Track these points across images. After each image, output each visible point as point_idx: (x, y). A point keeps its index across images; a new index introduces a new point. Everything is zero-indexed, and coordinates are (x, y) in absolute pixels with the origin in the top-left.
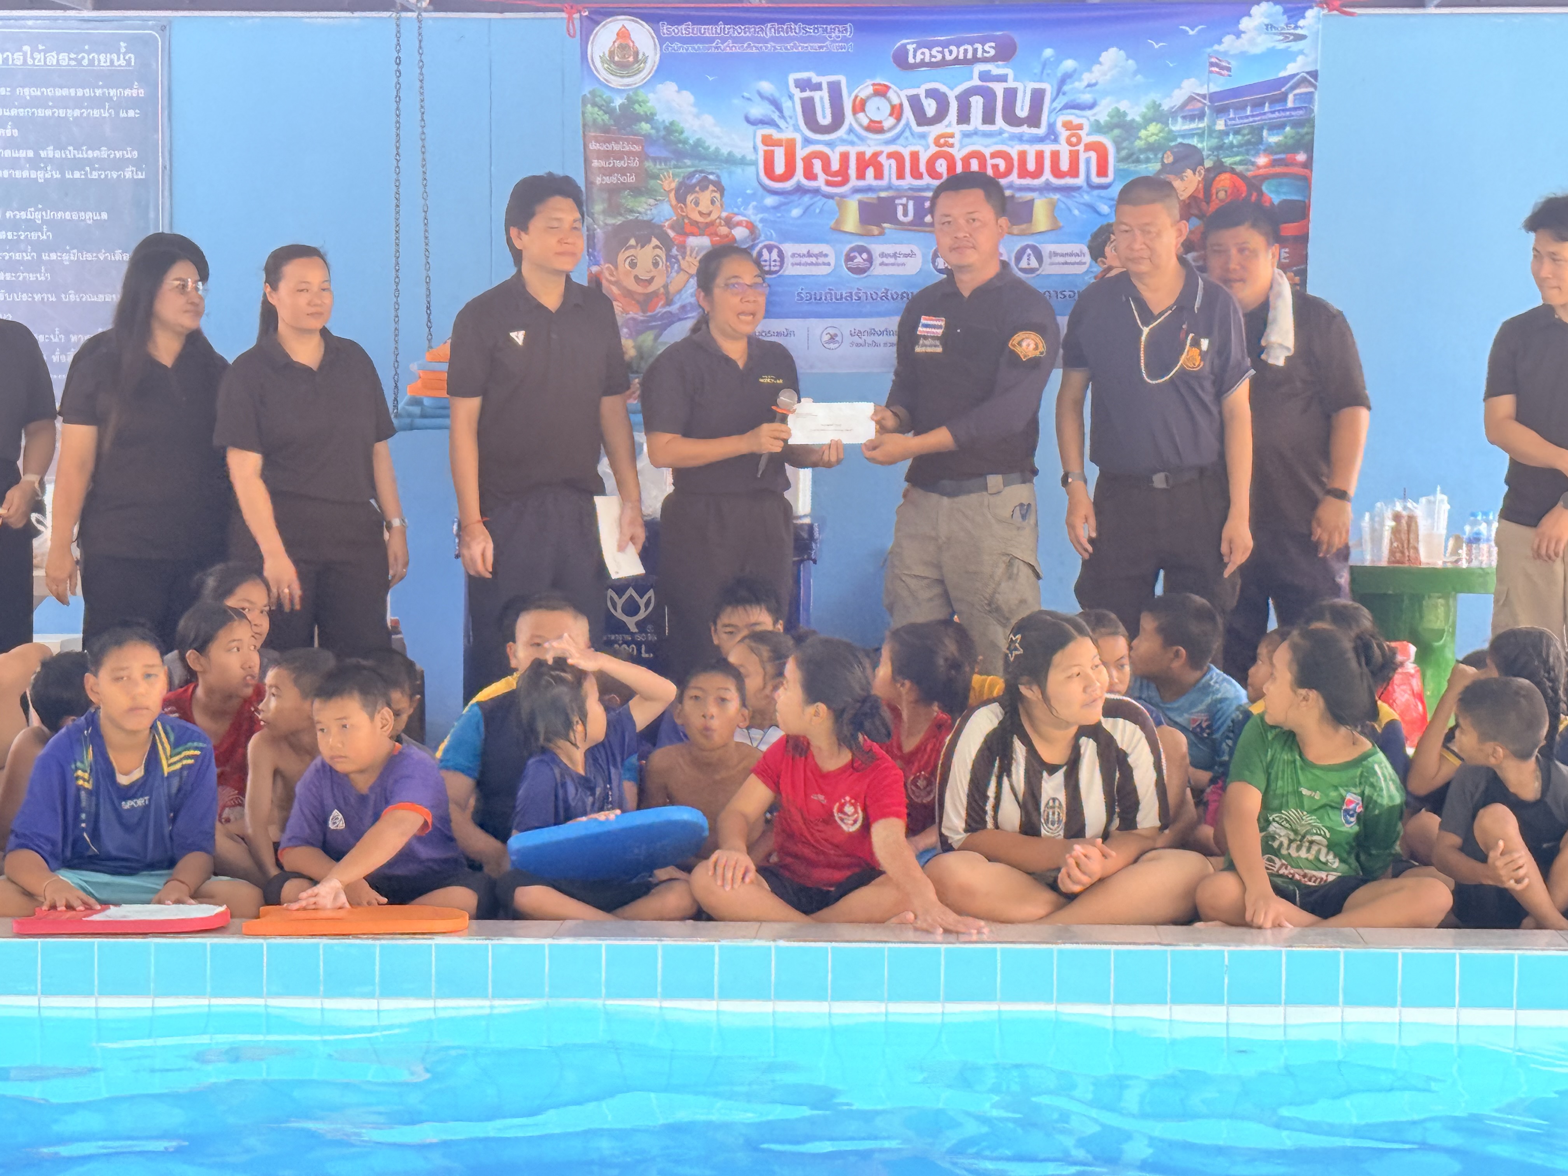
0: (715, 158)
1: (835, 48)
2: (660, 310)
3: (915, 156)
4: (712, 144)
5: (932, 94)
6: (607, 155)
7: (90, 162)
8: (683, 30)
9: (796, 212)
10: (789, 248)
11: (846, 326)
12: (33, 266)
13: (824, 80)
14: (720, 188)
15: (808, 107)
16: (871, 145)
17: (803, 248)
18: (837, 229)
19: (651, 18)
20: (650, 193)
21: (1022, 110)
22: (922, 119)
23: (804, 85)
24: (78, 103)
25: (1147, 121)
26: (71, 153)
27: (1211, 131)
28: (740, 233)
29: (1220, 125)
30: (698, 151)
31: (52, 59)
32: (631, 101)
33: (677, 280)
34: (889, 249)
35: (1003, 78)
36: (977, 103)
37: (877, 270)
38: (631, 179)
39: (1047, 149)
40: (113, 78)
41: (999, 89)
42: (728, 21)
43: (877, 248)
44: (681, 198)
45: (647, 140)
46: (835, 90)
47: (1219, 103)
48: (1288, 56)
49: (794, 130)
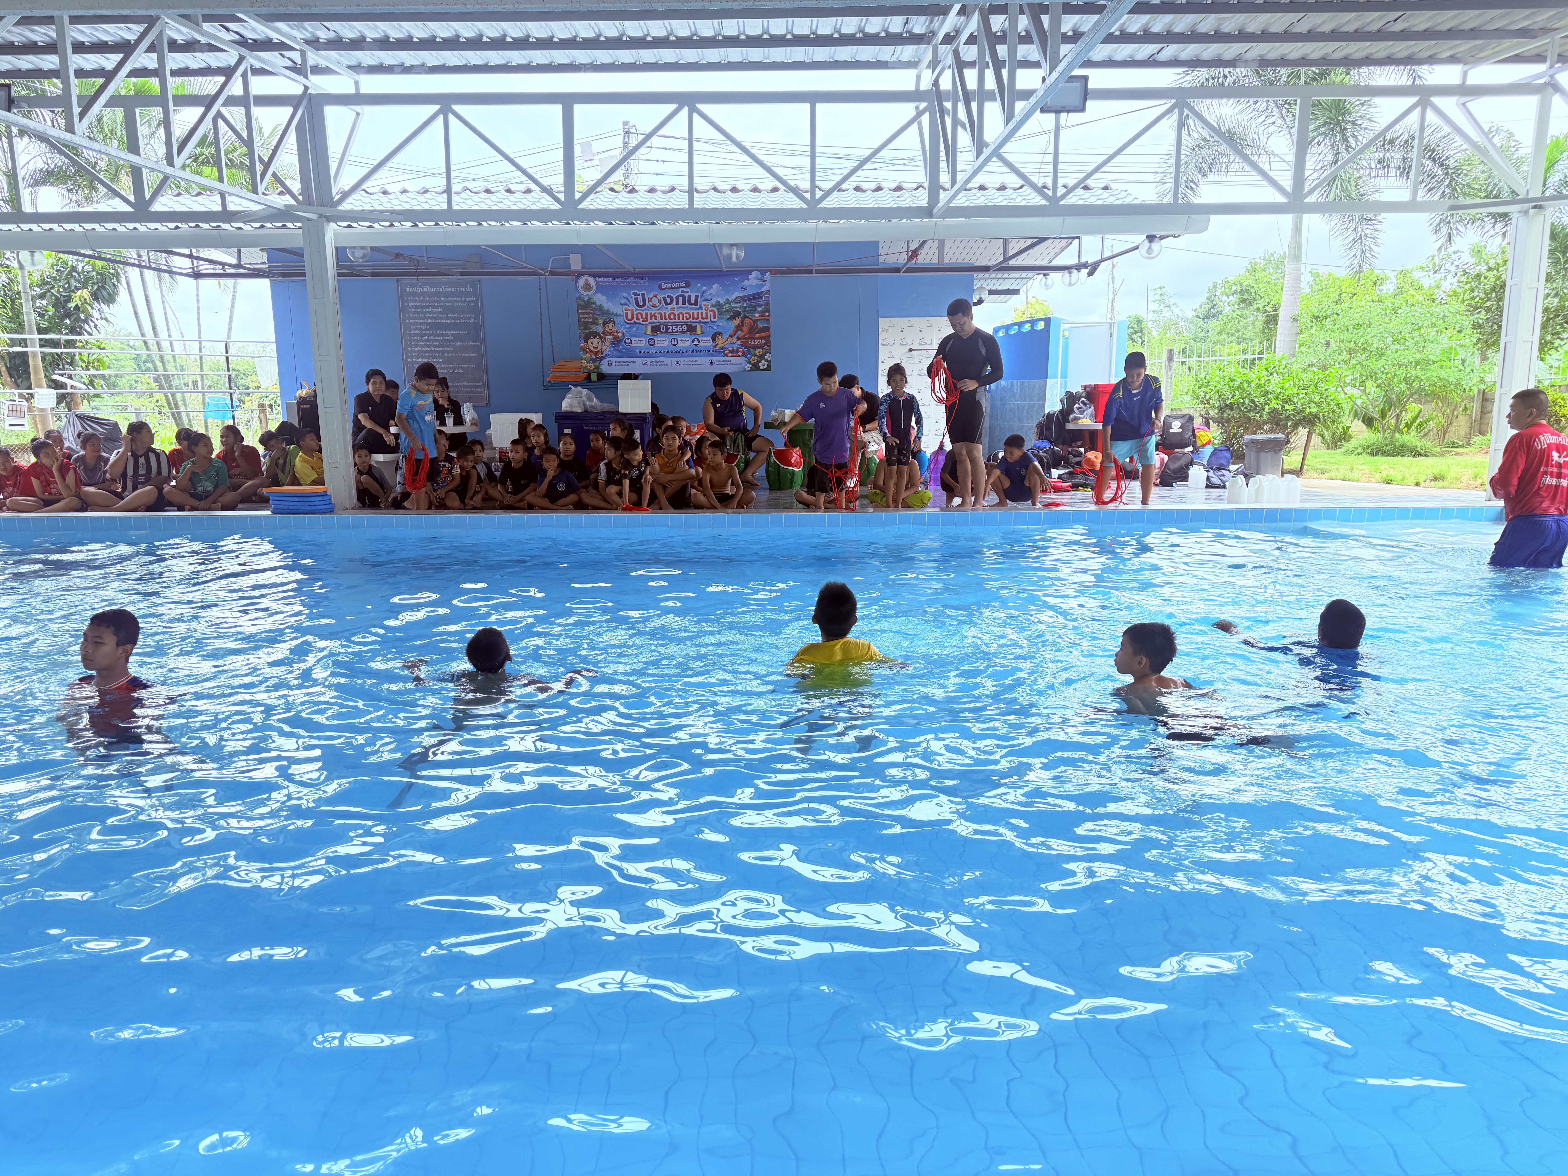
0: (613, 314)
1: (643, 284)
3: (665, 313)
4: (611, 310)
5: (668, 296)
6: (583, 313)
7: (461, 318)
8: (603, 279)
9: (634, 329)
10: (633, 339)
11: (649, 360)
12: (448, 346)
13: (640, 293)
15: (636, 300)
16: (654, 311)
17: (637, 339)
18: (645, 334)
19: (594, 275)
21: (693, 301)
22: (667, 304)
23: (635, 294)
24: (458, 302)
25: (726, 304)
26: (457, 315)
30: (608, 312)
31: (450, 290)
32: (590, 298)
35: (687, 292)
36: (681, 299)
38: (591, 320)
39: (700, 312)
40: (467, 295)
41: (686, 295)
42: (614, 277)
43: (656, 339)
45: (594, 309)
46: (643, 295)
47: (744, 299)
48: (762, 286)
49: (633, 307)
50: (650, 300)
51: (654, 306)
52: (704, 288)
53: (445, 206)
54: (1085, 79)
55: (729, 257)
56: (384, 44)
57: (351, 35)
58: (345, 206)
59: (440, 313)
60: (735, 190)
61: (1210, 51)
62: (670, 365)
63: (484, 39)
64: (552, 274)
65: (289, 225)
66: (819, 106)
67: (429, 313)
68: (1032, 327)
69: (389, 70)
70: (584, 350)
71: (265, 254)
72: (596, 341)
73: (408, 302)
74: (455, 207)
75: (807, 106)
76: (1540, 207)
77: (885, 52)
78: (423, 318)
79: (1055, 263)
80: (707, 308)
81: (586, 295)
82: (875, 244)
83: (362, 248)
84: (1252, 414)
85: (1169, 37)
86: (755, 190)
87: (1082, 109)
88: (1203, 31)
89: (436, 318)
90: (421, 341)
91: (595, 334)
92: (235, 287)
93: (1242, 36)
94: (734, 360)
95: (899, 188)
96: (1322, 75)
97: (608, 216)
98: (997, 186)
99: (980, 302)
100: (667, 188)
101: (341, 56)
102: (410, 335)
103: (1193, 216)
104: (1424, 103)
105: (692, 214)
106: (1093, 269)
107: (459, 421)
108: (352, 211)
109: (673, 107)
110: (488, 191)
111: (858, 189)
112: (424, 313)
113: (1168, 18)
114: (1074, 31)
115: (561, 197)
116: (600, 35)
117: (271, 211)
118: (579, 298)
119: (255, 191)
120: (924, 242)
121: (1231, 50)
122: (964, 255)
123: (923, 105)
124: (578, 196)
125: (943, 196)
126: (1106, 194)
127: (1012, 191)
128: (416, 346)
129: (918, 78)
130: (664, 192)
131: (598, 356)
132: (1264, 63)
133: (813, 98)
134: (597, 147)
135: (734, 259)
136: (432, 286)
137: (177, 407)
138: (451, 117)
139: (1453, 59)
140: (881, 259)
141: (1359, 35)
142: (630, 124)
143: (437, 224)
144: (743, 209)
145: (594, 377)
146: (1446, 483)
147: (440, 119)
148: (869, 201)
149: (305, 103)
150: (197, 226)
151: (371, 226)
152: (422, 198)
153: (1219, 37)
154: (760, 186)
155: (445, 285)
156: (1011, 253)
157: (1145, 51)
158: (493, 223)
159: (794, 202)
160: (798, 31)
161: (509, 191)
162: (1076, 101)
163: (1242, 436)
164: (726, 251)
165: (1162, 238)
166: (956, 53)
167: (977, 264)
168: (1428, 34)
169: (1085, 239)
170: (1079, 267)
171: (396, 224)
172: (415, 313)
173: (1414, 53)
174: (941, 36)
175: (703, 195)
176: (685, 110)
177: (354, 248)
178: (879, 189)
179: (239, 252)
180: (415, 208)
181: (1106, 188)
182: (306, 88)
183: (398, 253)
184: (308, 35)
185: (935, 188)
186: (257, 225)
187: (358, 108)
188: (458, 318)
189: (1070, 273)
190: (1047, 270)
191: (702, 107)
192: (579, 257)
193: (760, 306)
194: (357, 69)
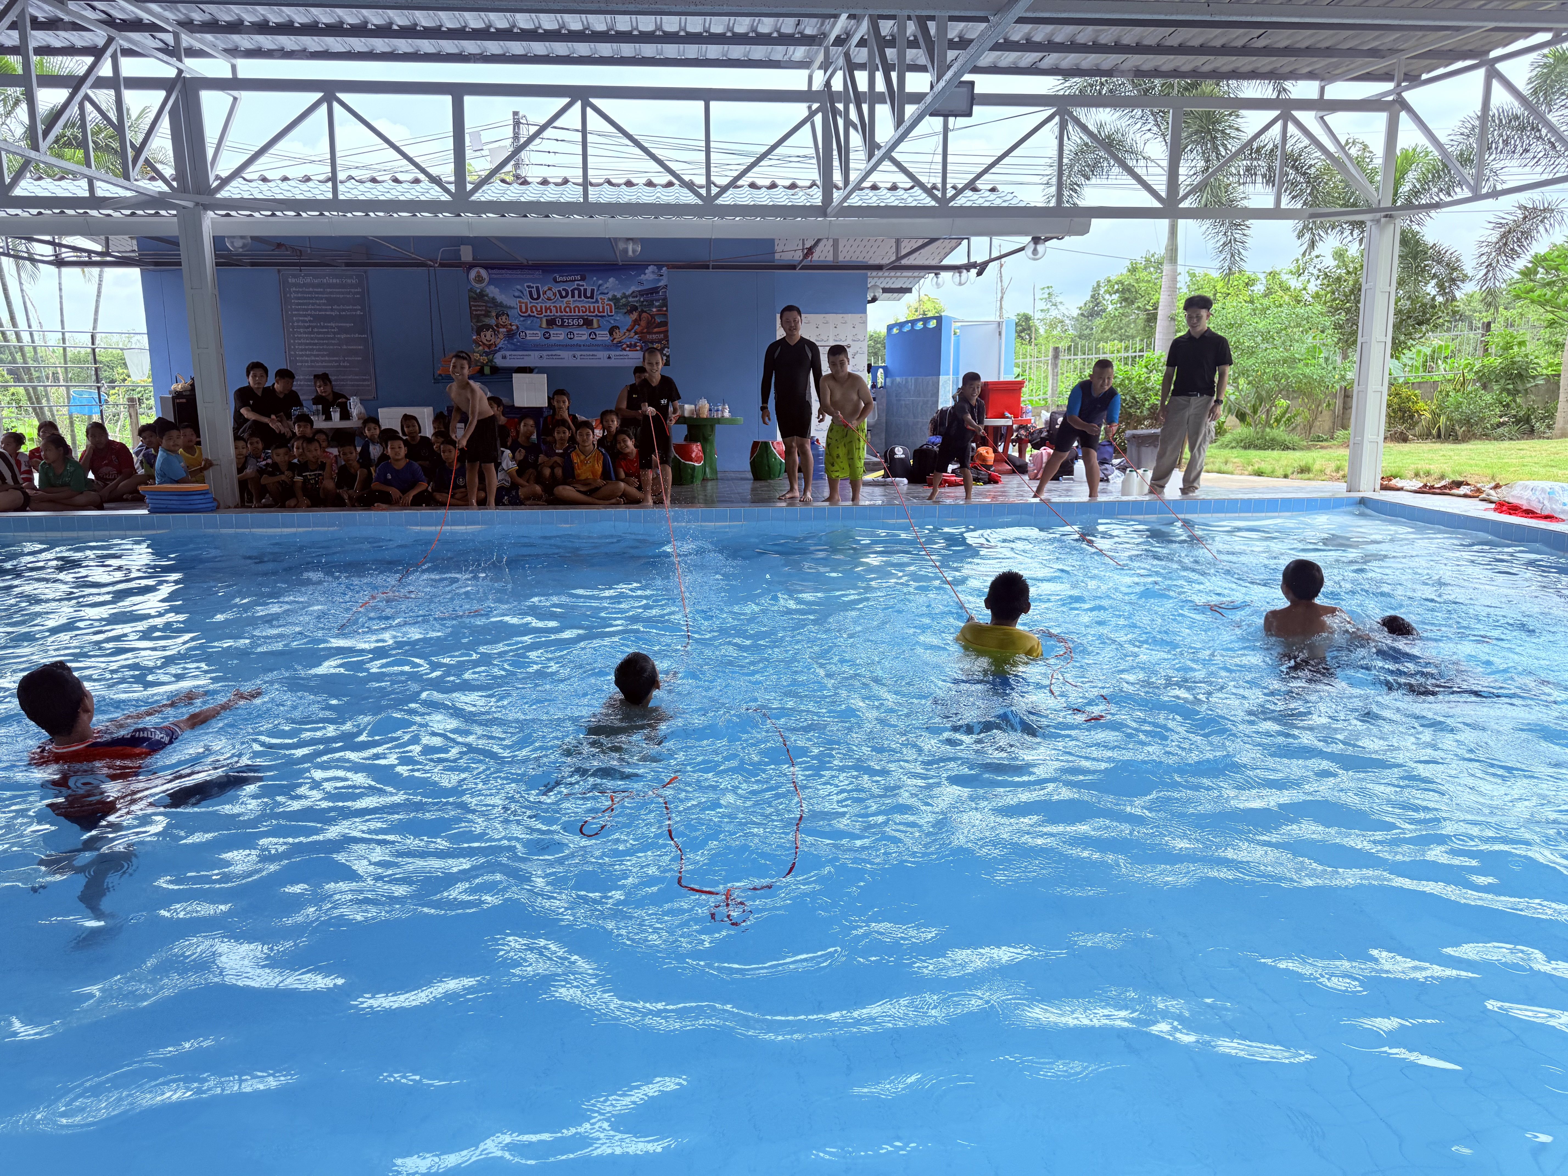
1: (537, 277)
2: (493, 348)
3: (560, 307)
5: (563, 290)
6: (476, 307)
7: (347, 310)
8: (495, 271)
9: (529, 322)
11: (545, 353)
12: (334, 339)
13: (535, 286)
15: (530, 293)
16: (548, 304)
17: (531, 332)
19: (486, 267)
21: (589, 295)
22: (562, 297)
23: (529, 287)
24: (343, 293)
25: (622, 298)
26: (342, 307)
27: (640, 300)
28: (514, 328)
29: (642, 299)
30: (501, 305)
31: (335, 281)
32: (482, 291)
34: (554, 332)
35: (583, 286)
36: (576, 292)
37: (551, 338)
38: (483, 312)
39: (596, 305)
40: (352, 286)
41: (582, 288)
42: (508, 270)
43: (551, 332)
45: (486, 302)
46: (538, 289)
47: (641, 293)
48: (659, 281)
49: (527, 299)
50: (545, 293)
51: (549, 299)
52: (600, 282)
53: (330, 196)
54: (972, 84)
55: (626, 251)
56: (263, 28)
57: (228, 18)
58: (223, 194)
59: (324, 304)
60: (629, 184)
61: (1089, 60)
62: (566, 359)
63: (370, 26)
64: (442, 265)
65: (163, 212)
66: (713, 104)
67: (313, 304)
68: (924, 324)
69: (271, 54)
70: (476, 342)
71: (135, 242)
72: (489, 333)
73: (290, 293)
74: (341, 197)
75: (701, 104)
76: (1391, 216)
77: (778, 52)
78: (307, 310)
79: (946, 262)
80: (603, 303)
81: (478, 287)
82: (771, 242)
83: (242, 237)
84: (1132, 410)
85: (1050, 47)
86: (650, 184)
87: (969, 114)
88: (1082, 41)
89: (320, 310)
90: (305, 333)
91: (488, 327)
92: (100, 276)
93: (1118, 48)
94: (632, 354)
95: (793, 186)
96: (1195, 86)
97: (500, 208)
98: (889, 185)
99: (873, 300)
100: (560, 180)
101: (217, 39)
102: (293, 327)
103: (1076, 219)
104: (1286, 117)
105: (586, 208)
106: (982, 268)
107: (345, 415)
108: (231, 199)
109: (566, 100)
110: (374, 180)
111: (753, 186)
112: (308, 304)
113: (1049, 28)
114: (960, 37)
115: (452, 188)
116: (490, 26)
117: (143, 198)
118: (471, 290)
119: (127, 177)
120: (819, 241)
121: (1108, 61)
122: (858, 253)
123: (815, 106)
124: (469, 187)
125: (837, 195)
126: (993, 196)
127: (902, 192)
128: (300, 338)
129: (810, 78)
130: (556, 184)
131: (492, 350)
132: (1139, 73)
133: (707, 95)
134: (486, 137)
135: (630, 253)
136: (316, 277)
137: (39, 402)
138: (336, 105)
139: (1311, 76)
140: (777, 256)
141: (1225, 50)
142: (521, 115)
143: (321, 214)
144: (638, 204)
145: (487, 370)
146: (1311, 475)
147: (324, 107)
148: (764, 198)
149: (179, 86)
151: (251, 215)
152: (304, 187)
153: (1096, 48)
154: (655, 181)
155: (329, 276)
156: (903, 252)
157: (1029, 58)
158: (381, 214)
159: (688, 198)
160: (691, 29)
161: (396, 180)
162: (963, 106)
163: (1123, 431)
164: (621, 246)
165: (1047, 239)
166: (847, 55)
167: (871, 262)
168: (1288, 51)
169: (974, 239)
170: (968, 267)
171: (278, 213)
172: (298, 304)
173: (1276, 69)
174: (832, 37)
175: (597, 188)
176: (579, 104)
177: (234, 237)
178: (773, 186)
179: (107, 240)
180: (298, 197)
181: (993, 190)
182: (180, 71)
183: (279, 244)
184: (181, 17)
185: (828, 186)
186: (128, 212)
187: (235, 93)
188: (344, 310)
189: (960, 273)
190: (937, 269)
191: (595, 101)
192: (470, 248)
193: (657, 300)
194: (233, 52)
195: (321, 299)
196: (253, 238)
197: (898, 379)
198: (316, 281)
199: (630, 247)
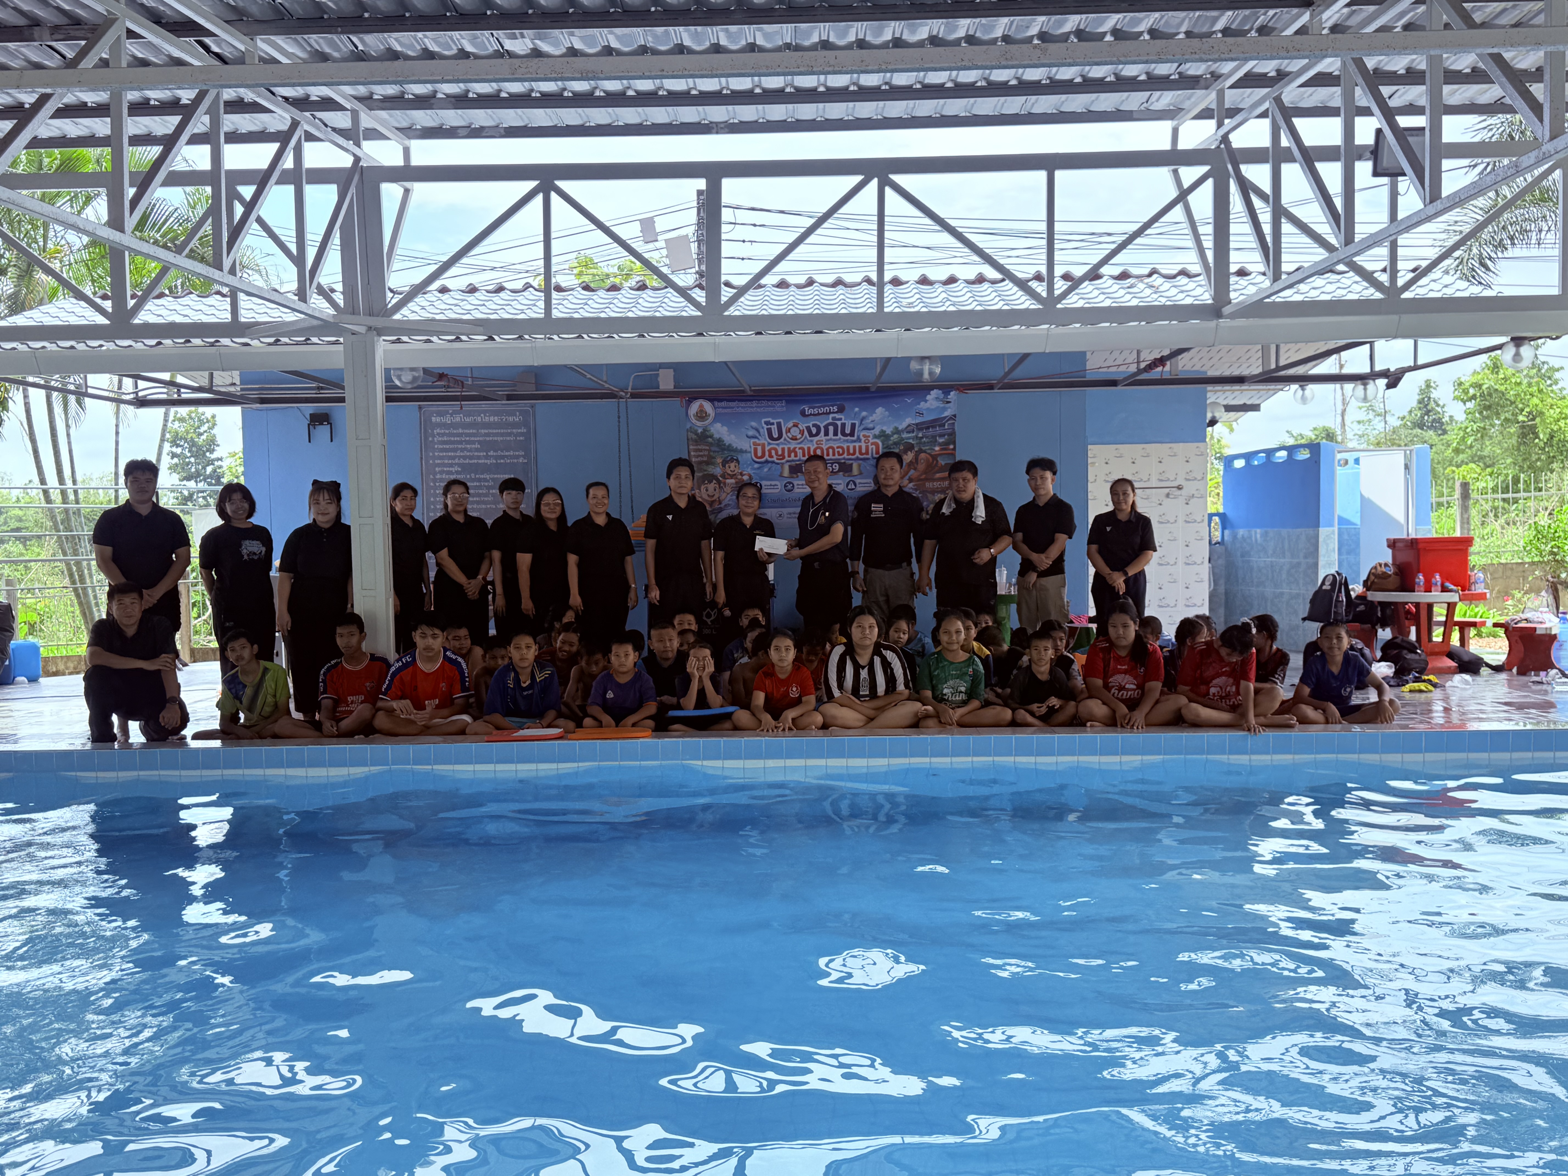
0: (736, 450)
1: (779, 409)
2: (716, 506)
3: (809, 449)
4: (735, 445)
5: (814, 425)
6: (696, 450)
7: (507, 456)
8: (723, 404)
9: (766, 470)
10: (764, 483)
11: (785, 511)
12: (486, 495)
13: (775, 421)
14: (737, 461)
15: (770, 431)
16: (793, 445)
17: (769, 483)
18: (781, 476)
19: (711, 400)
20: (713, 464)
21: (848, 431)
22: (811, 435)
23: (767, 423)
24: (502, 435)
25: (893, 433)
26: (499, 453)
27: (917, 437)
28: (746, 478)
29: (920, 435)
30: (729, 448)
31: (492, 419)
33: (723, 495)
34: (800, 482)
35: (840, 419)
36: (831, 428)
37: (796, 490)
38: (705, 459)
39: (857, 445)
40: (514, 425)
41: (839, 423)
42: (740, 400)
43: (795, 483)
44: (724, 466)
45: (711, 444)
46: (779, 425)
47: (920, 427)
48: (945, 409)
49: (765, 440)
50: (788, 431)
51: (794, 438)
52: (864, 414)
53: (537, 312)
55: (920, 373)
56: (461, 101)
58: (400, 315)
59: (477, 450)
63: (599, 93)
64: (634, 396)
65: (315, 340)
66: (1059, 174)
67: (462, 450)
68: (1290, 455)
69: (451, 133)
72: (712, 486)
73: (433, 436)
75: (1043, 174)
77: (1133, 100)
78: (453, 458)
80: (867, 441)
81: (699, 425)
83: (412, 369)
89: (471, 458)
95: (1124, 276)
99: (1213, 422)
102: (435, 480)
106: (1393, 379)
108: (409, 322)
109: (859, 178)
112: (455, 450)
115: (698, 297)
116: (758, 87)
118: (690, 429)
120: (1186, 348)
124: (724, 297)
129: (1175, 132)
133: (1049, 163)
135: (926, 376)
136: (468, 414)
138: (553, 195)
143: (521, 337)
147: (540, 198)
149: (355, 180)
150: (189, 341)
155: (485, 412)
158: (598, 336)
159: (1020, 301)
164: (914, 366)
165: (1533, 339)
166: (1278, 98)
167: (1212, 373)
170: (1374, 375)
171: (464, 338)
172: (442, 450)
176: (874, 183)
177: (401, 369)
182: (357, 159)
183: (441, 375)
185: (1220, 275)
187: (408, 184)
188: (502, 457)
189: (1365, 385)
190: (1304, 380)
191: (897, 178)
192: (671, 372)
193: (941, 436)
194: (409, 132)
195: (473, 442)
196: (426, 371)
197: (1241, 532)
198: (468, 420)
199: (926, 368)
